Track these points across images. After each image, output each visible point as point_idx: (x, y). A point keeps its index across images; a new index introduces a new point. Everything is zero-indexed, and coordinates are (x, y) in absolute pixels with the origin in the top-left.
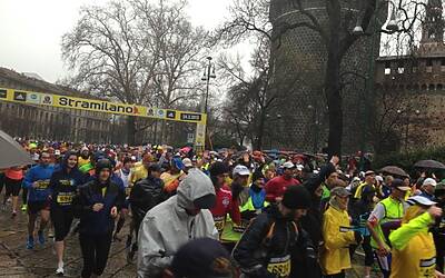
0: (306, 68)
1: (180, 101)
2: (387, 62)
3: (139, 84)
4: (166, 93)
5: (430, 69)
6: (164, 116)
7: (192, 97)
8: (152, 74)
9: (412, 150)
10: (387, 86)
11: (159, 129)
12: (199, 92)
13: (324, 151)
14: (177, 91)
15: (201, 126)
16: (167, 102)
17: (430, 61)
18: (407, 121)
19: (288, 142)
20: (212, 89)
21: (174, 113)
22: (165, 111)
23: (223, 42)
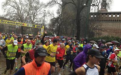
0: (71, 14)
1: (37, 22)
2: (92, 14)
3: (25, 17)
4: (32, 20)
5: (103, 16)
6: (32, 26)
7: (40, 21)
8: (28, 15)
9: (98, 37)
10: (92, 20)
11: (30, 30)
12: (42, 20)
13: (76, 37)
14: (36, 19)
15: (42, 29)
16: (33, 23)
17: (103, 14)
18: (97, 29)
19: (66, 34)
20: (46, 19)
21: (35, 26)
22: (32, 25)
23: (49, 6)
